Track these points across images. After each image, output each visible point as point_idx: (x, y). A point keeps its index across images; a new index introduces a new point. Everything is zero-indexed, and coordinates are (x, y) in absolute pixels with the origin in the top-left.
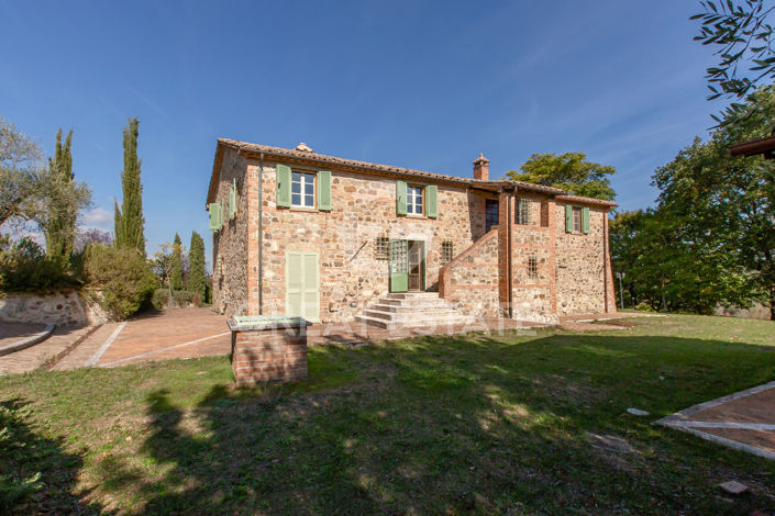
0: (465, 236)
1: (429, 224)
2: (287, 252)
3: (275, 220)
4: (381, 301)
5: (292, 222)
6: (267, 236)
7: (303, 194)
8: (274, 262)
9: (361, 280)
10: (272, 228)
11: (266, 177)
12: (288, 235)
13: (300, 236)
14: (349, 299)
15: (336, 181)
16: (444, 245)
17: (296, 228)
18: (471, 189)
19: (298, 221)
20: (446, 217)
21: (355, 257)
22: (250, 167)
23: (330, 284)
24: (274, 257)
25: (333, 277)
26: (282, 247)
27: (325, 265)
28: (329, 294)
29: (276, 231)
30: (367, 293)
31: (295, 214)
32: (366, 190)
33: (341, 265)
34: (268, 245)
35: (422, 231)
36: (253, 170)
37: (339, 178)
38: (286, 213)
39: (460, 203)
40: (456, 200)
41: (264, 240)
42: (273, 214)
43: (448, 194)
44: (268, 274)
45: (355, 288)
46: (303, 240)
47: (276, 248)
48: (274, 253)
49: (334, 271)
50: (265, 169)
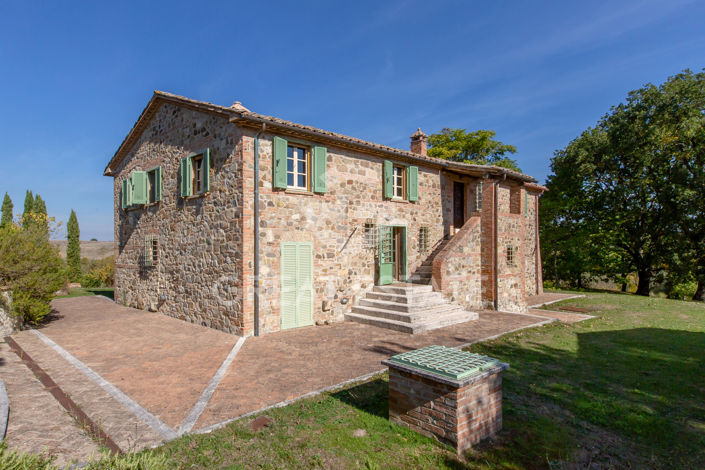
0: (438, 221)
1: (409, 207)
2: (283, 243)
3: (270, 204)
4: (368, 295)
5: (287, 207)
6: (263, 224)
7: (296, 172)
8: (269, 255)
9: (350, 273)
10: (266, 214)
11: (262, 151)
12: (283, 222)
13: (295, 223)
14: (340, 295)
15: (330, 159)
16: (421, 231)
17: (291, 213)
18: (444, 170)
19: (294, 206)
20: (423, 201)
21: (345, 247)
22: (245, 138)
23: (322, 279)
24: (269, 249)
25: (325, 271)
26: (277, 237)
27: (318, 257)
28: (322, 290)
29: (272, 218)
30: (356, 287)
31: (290, 197)
32: (357, 170)
33: (333, 256)
34: (264, 235)
35: (404, 217)
36: (247, 141)
37: (332, 155)
38: (282, 195)
39: (434, 186)
40: (431, 183)
41: (260, 229)
42: (268, 197)
43: (425, 176)
44: (264, 270)
45: (345, 282)
46: (298, 228)
47: (271, 239)
48: (269, 244)
49: (326, 263)
50: (261, 142)
